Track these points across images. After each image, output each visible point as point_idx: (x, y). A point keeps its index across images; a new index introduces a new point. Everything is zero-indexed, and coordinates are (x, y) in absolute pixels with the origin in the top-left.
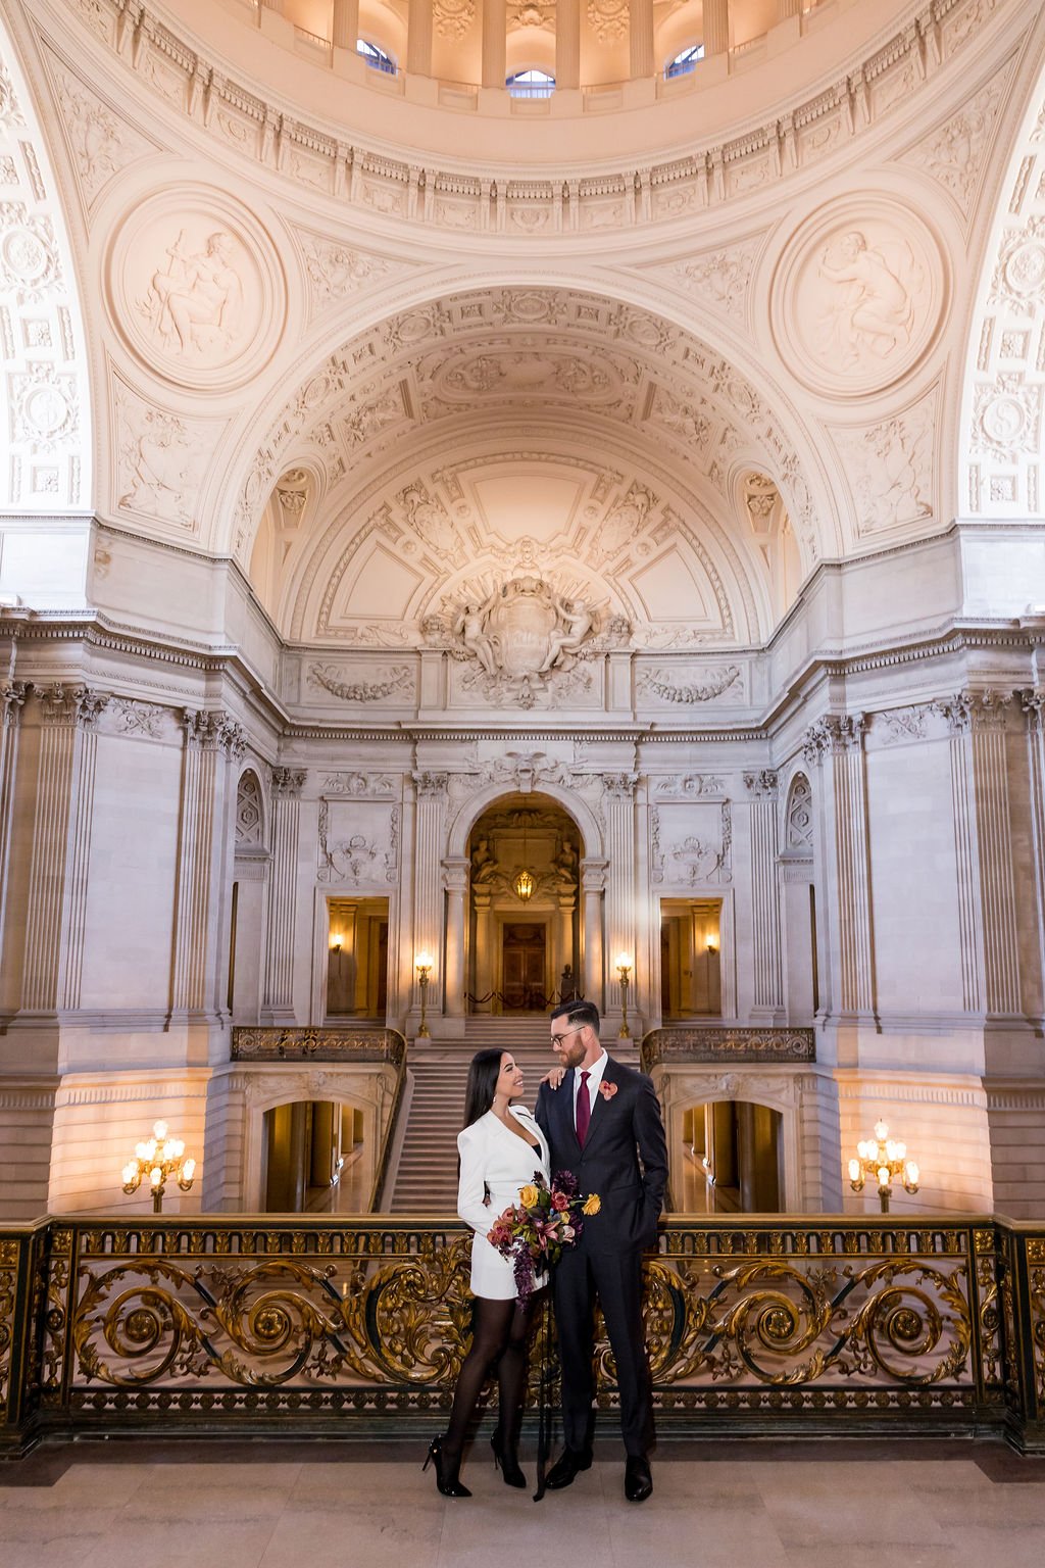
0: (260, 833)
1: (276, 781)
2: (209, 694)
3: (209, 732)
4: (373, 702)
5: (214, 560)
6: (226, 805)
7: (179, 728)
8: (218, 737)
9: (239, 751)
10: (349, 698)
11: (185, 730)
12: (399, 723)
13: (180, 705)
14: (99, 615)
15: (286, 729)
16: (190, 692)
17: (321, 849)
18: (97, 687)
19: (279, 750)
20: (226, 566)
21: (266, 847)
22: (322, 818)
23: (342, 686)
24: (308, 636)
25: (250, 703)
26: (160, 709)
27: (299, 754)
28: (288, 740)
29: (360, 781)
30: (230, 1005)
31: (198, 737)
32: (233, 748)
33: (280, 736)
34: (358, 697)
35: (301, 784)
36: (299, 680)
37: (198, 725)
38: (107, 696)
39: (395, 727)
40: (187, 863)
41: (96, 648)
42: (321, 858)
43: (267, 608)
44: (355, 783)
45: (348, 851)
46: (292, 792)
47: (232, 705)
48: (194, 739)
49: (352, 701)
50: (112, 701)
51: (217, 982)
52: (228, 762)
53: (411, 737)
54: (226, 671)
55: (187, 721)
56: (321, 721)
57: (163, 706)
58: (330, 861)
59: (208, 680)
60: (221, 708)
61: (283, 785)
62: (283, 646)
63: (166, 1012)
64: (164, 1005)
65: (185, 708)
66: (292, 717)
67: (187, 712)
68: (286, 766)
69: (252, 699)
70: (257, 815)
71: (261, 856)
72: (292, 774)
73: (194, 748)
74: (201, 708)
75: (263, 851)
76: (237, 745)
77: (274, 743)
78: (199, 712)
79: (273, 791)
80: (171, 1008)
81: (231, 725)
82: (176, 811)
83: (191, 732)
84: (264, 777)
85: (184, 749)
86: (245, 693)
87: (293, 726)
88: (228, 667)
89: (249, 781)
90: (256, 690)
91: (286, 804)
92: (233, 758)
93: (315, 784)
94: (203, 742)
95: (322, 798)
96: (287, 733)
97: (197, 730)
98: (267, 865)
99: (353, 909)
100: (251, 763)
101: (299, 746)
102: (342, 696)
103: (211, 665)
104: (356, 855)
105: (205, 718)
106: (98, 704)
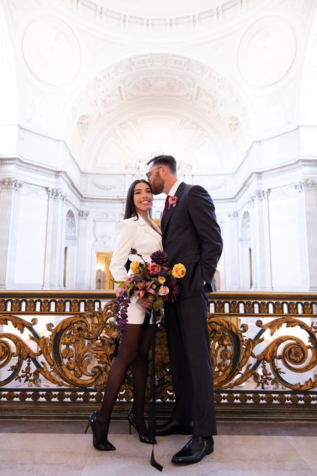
0: (74, 231)
1: (79, 215)
2: (56, 183)
3: (56, 195)
4: (110, 190)
5: (58, 141)
6: (62, 220)
7: (47, 194)
8: (59, 197)
9: (67, 203)
10: (103, 189)
11: (49, 194)
12: (118, 197)
13: (47, 187)
14: (20, 155)
15: (83, 198)
16: (51, 182)
17: (94, 237)
18: (20, 179)
19: (81, 205)
20: (62, 143)
21: (76, 235)
22: (94, 227)
23: (100, 186)
24: (89, 170)
25: (70, 188)
26: (41, 188)
27: (86, 207)
28: (83, 202)
29: (106, 215)
30: (64, 284)
31: (53, 197)
32: (64, 201)
33: (81, 201)
34: (106, 189)
35: (87, 216)
36: (87, 183)
37: (53, 193)
38: (23, 182)
39: (117, 198)
40: (49, 237)
41: (19, 167)
42: (94, 239)
43: (77, 160)
44: (104, 216)
45: (102, 237)
46: (84, 218)
47: (65, 189)
48: (51, 197)
49: (103, 190)
50: (25, 184)
51: (59, 275)
52: (63, 206)
53: (122, 201)
54: (62, 176)
55: (49, 191)
56: (94, 196)
57: (42, 187)
58: (97, 240)
59: (56, 179)
60: (60, 188)
61: (82, 216)
62: (82, 173)
63: (42, 285)
64: (42, 283)
65: (49, 187)
66: (85, 195)
67: (49, 189)
68: (83, 210)
70: (74, 226)
71: (75, 239)
72: (85, 213)
73: (52, 200)
74: (54, 188)
75: (75, 237)
76: (66, 201)
77: (79, 203)
78: (53, 189)
79: (79, 218)
80: (44, 283)
81: (64, 194)
82: (46, 220)
83: (50, 195)
84: (76, 213)
85: (48, 201)
86: (68, 184)
87: (85, 198)
88: (62, 174)
89: (70, 214)
90: (72, 184)
91: (83, 222)
92: (65, 205)
93: (92, 216)
94: (54, 198)
95: (94, 221)
96: (83, 200)
97: (52, 195)
98: (76, 241)
99: (105, 258)
100: (71, 208)
101: (87, 204)
102: (100, 188)
103: (57, 173)
104: (105, 238)
105: (55, 191)
106: (20, 185)
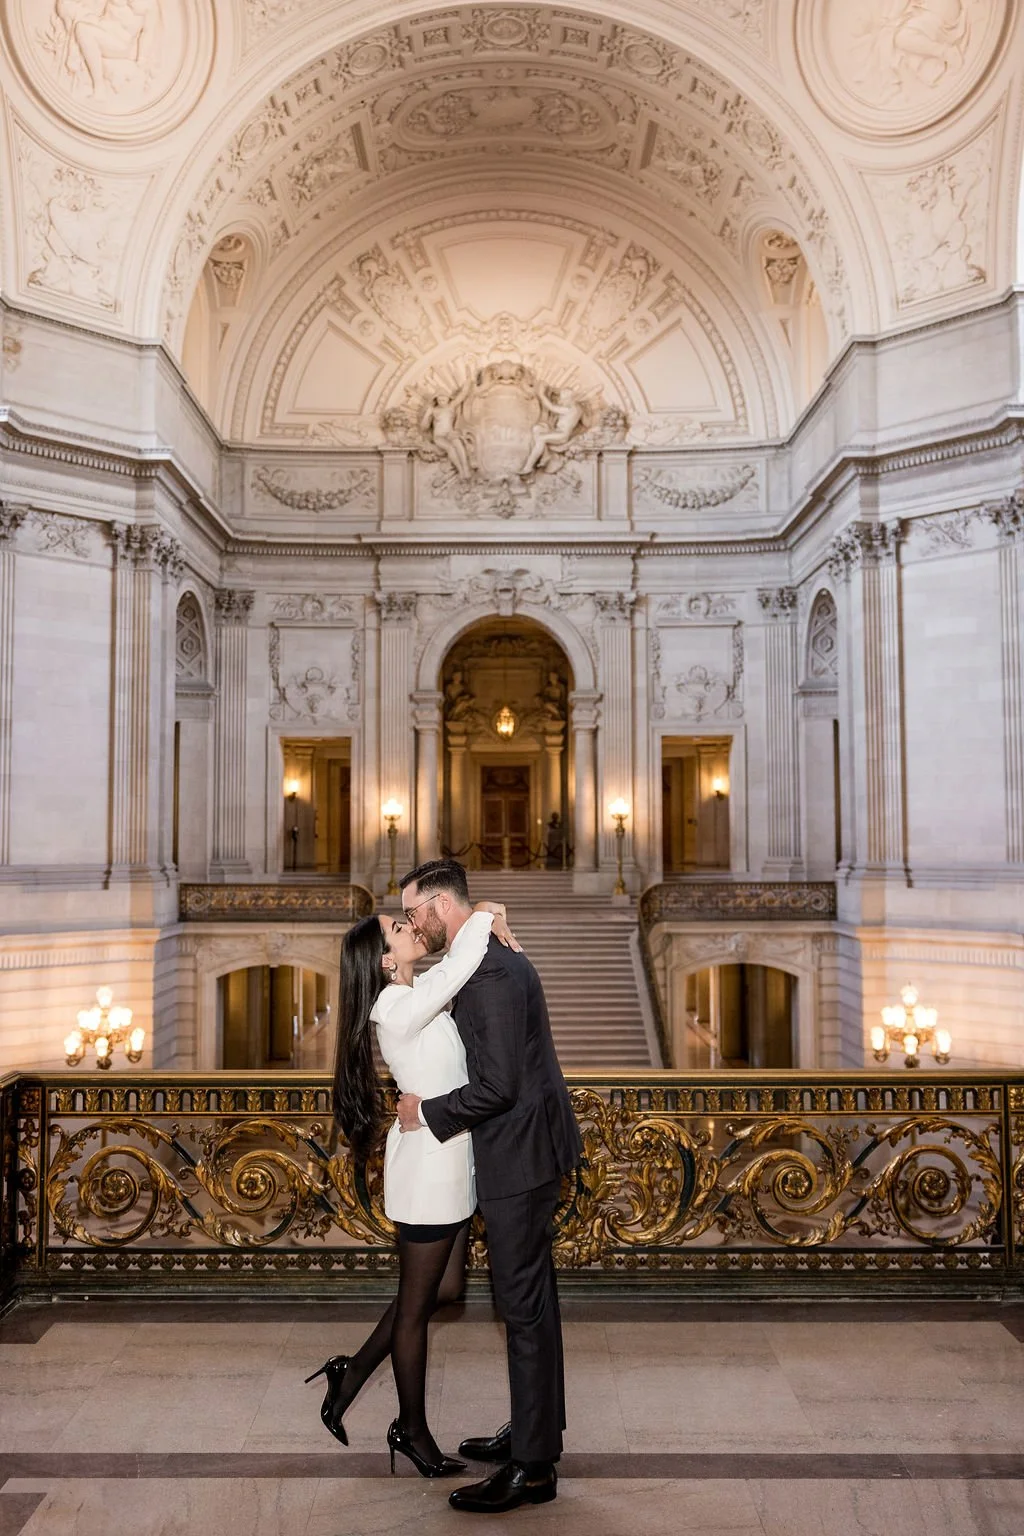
0: (202, 665)
1: (219, 605)
2: (140, 505)
3: (142, 550)
4: (328, 512)
5: (140, 347)
6: (164, 634)
7: (108, 545)
8: (152, 554)
9: (176, 571)
10: (300, 508)
11: (114, 547)
12: (358, 537)
13: (108, 518)
14: (11, 414)
15: (228, 545)
16: (118, 502)
17: (272, 683)
18: (13, 498)
19: (221, 569)
20: (154, 353)
21: (210, 681)
22: (273, 648)
23: (292, 494)
24: (251, 435)
25: (187, 515)
26: (85, 523)
27: (245, 574)
28: (231, 558)
29: (316, 604)
30: (175, 860)
31: (130, 555)
32: (169, 567)
33: (223, 553)
34: (311, 506)
35: (247, 608)
36: (242, 487)
37: (128, 541)
38: (25, 509)
39: (354, 541)
40: (123, 701)
41: (9, 452)
42: (272, 693)
43: (204, 403)
44: (309, 607)
45: (304, 685)
46: (238, 617)
47: (167, 518)
48: (124, 557)
49: (304, 512)
50: (31, 515)
51: (161, 834)
52: (165, 583)
53: (373, 551)
54: (159, 479)
55: (117, 536)
56: (269, 535)
57: (88, 520)
58: (283, 696)
59: (139, 488)
60: (154, 521)
61: (228, 610)
62: (223, 449)
63: (105, 869)
64: (103, 860)
65: (114, 521)
66: (236, 531)
67: (116, 526)
68: (230, 587)
69: (189, 510)
70: (200, 646)
71: (204, 692)
72: (237, 597)
73: (125, 569)
74: (131, 521)
75: (206, 686)
76: (175, 564)
77: (216, 561)
78: (129, 527)
79: (216, 617)
80: (110, 863)
81: (166, 541)
82: (107, 640)
83: (121, 550)
84: (205, 601)
85: (114, 569)
86: (181, 503)
87: (237, 542)
88: (161, 473)
89: (188, 605)
90: (194, 499)
91: (231, 632)
92: (170, 579)
93: (264, 608)
94: (135, 561)
95: (272, 625)
96: (230, 549)
97: (128, 547)
98: (211, 702)
99: (310, 751)
100: (189, 585)
101: (245, 565)
102: (292, 505)
103: (141, 471)
104: (313, 689)
105: (137, 534)
106: (14, 518)
